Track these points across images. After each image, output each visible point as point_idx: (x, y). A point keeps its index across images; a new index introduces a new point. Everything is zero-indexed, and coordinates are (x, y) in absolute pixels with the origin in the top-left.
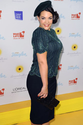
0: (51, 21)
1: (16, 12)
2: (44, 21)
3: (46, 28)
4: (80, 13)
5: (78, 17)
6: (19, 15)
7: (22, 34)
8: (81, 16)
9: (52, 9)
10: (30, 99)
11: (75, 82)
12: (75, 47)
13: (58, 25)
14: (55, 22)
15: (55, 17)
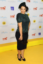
0: (25, 10)
1: (11, 7)
2: (22, 10)
3: (23, 13)
4: (37, 8)
5: (36, 9)
6: (12, 8)
7: (14, 16)
8: (37, 9)
9: (26, 6)
10: (17, 41)
11: (34, 35)
12: (34, 21)
13: (28, 12)
14: (27, 11)
15: (27, 9)
